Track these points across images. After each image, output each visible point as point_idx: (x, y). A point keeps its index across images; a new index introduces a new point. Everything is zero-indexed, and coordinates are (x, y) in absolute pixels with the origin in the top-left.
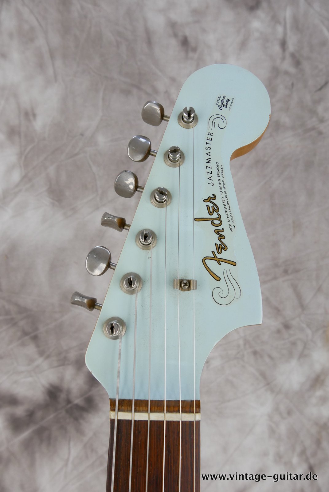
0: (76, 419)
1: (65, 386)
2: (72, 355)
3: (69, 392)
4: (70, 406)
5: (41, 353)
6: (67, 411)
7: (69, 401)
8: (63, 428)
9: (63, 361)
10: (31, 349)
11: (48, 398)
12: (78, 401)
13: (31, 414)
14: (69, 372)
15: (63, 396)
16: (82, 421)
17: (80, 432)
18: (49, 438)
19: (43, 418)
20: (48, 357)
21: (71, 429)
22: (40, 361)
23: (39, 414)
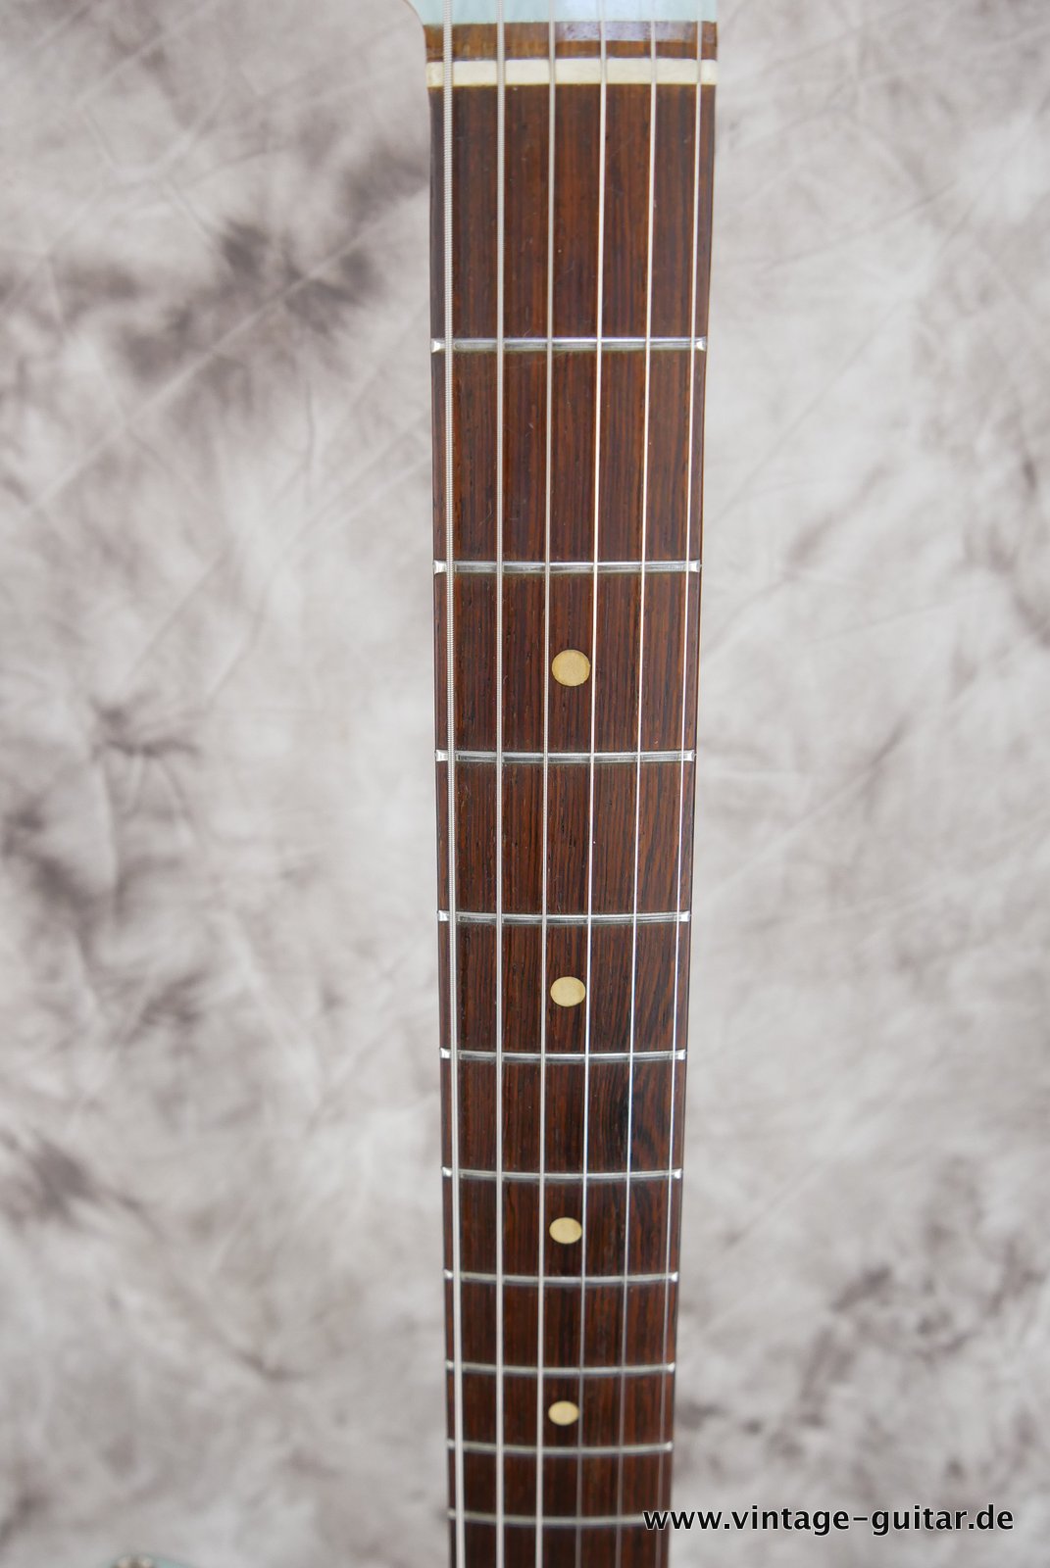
0: (321, 328)
1: (275, 223)
2: (287, 115)
3: (288, 242)
4: (297, 286)
5: (186, 115)
6: (291, 305)
7: (292, 273)
8: (283, 358)
9: (260, 140)
10: (149, 104)
11: (226, 267)
12: (322, 270)
13: (182, 323)
14: (283, 174)
15: (272, 257)
16: (338, 333)
17: (335, 365)
18: (247, 392)
19: (219, 333)
20: (210, 126)
21: (308, 357)
22: (184, 142)
23: (206, 320)
